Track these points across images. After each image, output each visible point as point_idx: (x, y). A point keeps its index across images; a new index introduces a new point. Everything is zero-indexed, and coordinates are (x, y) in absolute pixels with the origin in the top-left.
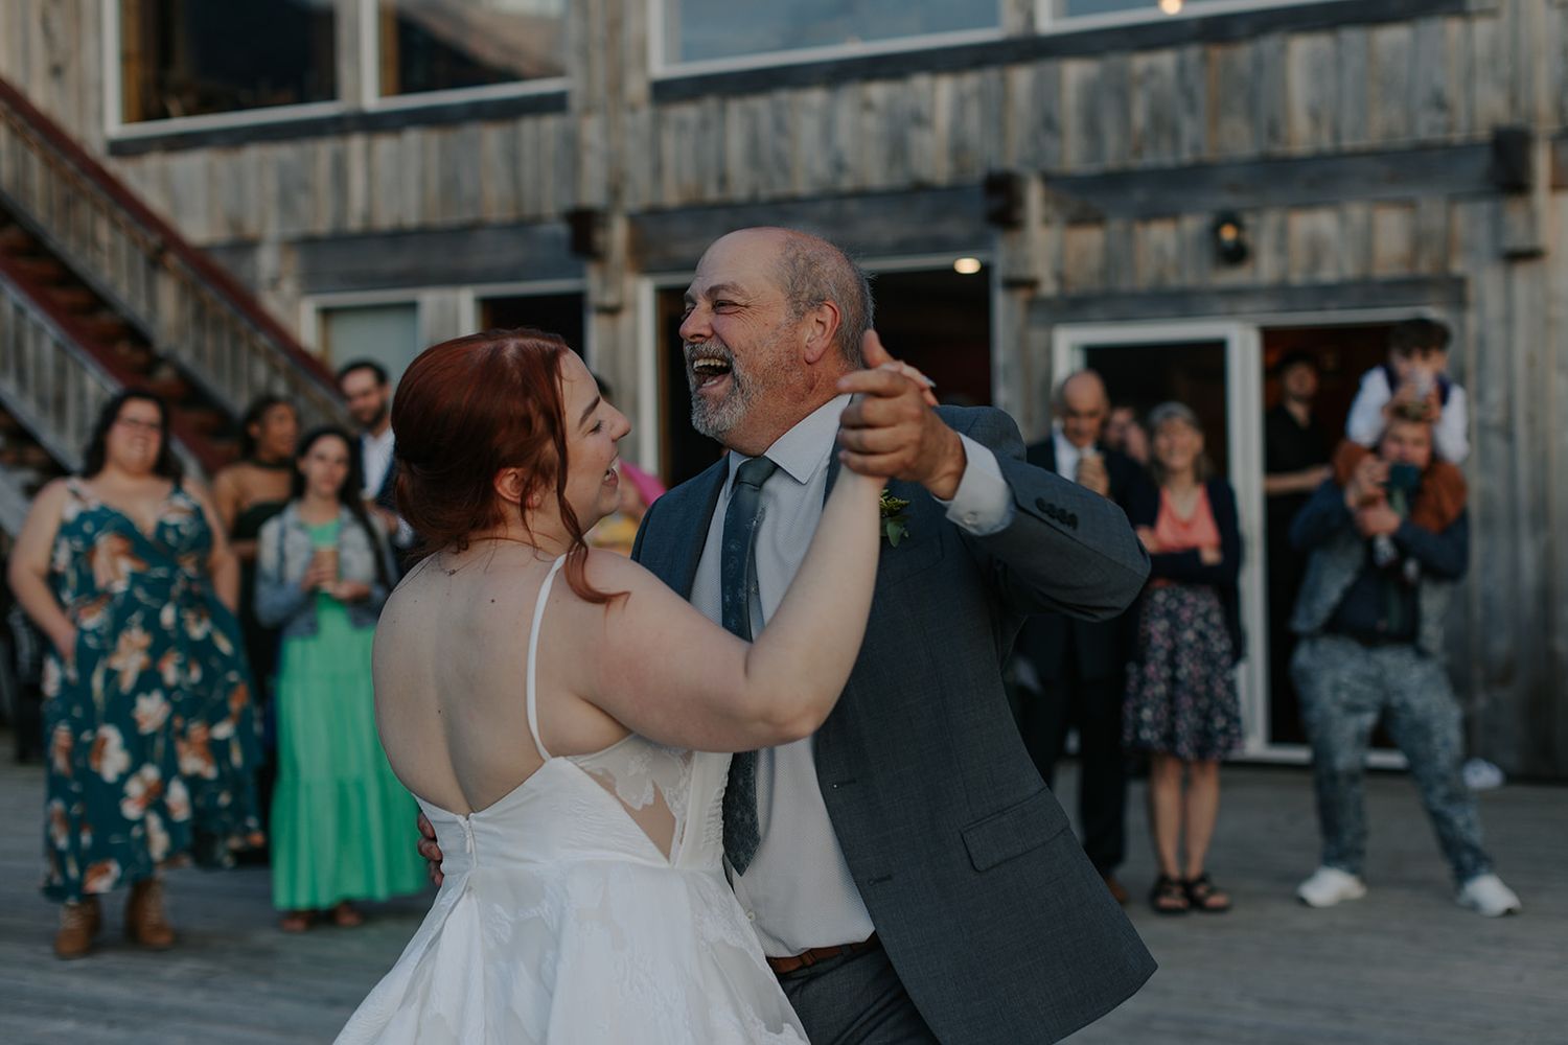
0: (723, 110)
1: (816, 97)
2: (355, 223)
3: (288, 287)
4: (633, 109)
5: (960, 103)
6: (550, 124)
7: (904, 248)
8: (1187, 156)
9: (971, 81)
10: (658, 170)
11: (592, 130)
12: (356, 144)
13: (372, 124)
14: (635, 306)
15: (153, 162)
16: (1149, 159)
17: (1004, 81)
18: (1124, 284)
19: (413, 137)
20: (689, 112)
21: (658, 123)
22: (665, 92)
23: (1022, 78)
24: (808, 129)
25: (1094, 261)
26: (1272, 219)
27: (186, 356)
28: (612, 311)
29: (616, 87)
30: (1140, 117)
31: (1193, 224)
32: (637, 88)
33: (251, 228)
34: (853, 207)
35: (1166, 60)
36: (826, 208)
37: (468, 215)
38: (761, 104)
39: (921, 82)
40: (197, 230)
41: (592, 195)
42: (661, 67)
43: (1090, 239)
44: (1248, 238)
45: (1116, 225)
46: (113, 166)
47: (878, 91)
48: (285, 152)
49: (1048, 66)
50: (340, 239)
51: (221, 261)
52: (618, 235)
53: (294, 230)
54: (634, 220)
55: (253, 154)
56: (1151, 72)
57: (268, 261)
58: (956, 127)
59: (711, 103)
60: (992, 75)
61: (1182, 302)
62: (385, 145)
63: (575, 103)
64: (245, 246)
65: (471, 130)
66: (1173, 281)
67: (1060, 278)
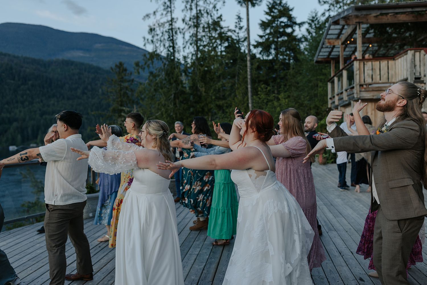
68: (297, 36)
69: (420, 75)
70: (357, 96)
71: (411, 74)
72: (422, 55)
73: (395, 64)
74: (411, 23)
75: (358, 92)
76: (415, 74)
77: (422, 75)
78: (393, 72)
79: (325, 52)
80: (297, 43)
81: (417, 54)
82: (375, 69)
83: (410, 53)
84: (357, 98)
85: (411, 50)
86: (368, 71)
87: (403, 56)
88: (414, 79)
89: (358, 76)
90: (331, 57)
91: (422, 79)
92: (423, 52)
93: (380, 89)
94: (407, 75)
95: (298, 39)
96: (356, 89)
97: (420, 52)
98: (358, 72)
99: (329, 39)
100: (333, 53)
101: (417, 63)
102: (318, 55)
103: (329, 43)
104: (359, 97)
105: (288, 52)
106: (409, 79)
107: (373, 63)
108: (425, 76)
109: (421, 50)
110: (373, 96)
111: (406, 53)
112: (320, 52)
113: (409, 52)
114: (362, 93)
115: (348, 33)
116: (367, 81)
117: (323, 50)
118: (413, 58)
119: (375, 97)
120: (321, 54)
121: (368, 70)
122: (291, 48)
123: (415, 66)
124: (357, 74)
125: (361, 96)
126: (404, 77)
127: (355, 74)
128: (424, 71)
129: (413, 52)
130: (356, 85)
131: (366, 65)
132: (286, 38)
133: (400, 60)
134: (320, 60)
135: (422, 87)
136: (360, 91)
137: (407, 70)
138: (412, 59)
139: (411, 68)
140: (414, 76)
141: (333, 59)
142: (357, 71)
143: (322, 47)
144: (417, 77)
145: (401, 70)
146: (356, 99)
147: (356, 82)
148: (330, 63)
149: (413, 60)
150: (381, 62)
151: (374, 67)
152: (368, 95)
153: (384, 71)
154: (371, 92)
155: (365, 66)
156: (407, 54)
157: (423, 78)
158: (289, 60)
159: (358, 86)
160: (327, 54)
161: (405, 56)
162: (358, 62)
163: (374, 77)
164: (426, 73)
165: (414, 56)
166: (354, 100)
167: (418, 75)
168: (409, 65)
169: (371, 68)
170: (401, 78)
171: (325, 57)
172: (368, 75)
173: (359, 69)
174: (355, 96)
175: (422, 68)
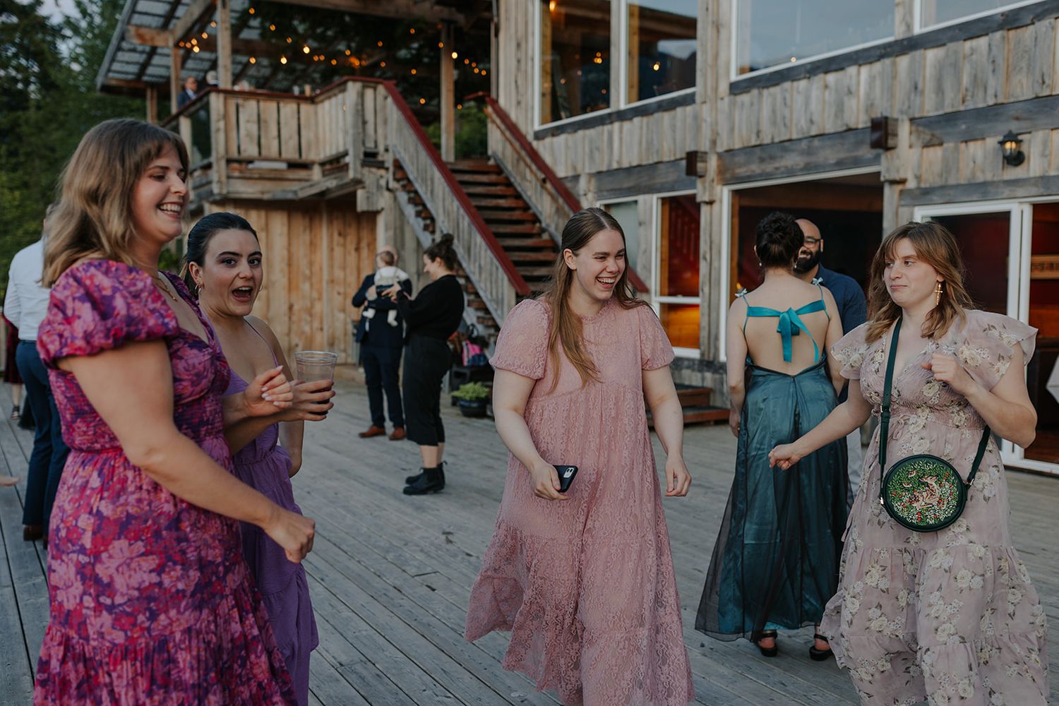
0: (760, 94)
1: (803, 84)
2: (615, 166)
3: (590, 196)
4: (722, 99)
5: (872, 79)
6: (689, 109)
7: (840, 164)
8: (991, 102)
9: (878, 66)
10: (732, 129)
11: (705, 111)
12: (616, 125)
13: (622, 116)
14: (721, 201)
15: (548, 140)
16: (970, 105)
17: (894, 64)
18: (952, 181)
19: (637, 120)
20: (745, 98)
21: (732, 105)
22: (736, 89)
23: (903, 62)
24: (799, 101)
25: (937, 168)
26: (1039, 136)
27: (552, 229)
28: (711, 203)
29: (716, 89)
30: (966, 80)
31: (992, 142)
32: (724, 88)
33: (579, 170)
34: (816, 142)
35: (983, 42)
36: (804, 145)
37: (656, 160)
38: (775, 90)
39: (852, 70)
40: (561, 172)
41: (704, 146)
42: (734, 77)
43: (935, 154)
44: (1024, 148)
45: (949, 145)
46: (535, 144)
47: (831, 78)
48: (591, 132)
49: (918, 54)
50: (610, 173)
51: (569, 185)
52: (713, 164)
53: (594, 171)
54: (720, 156)
55: (581, 133)
56: (973, 51)
57: (583, 184)
58: (868, 95)
59: (755, 92)
60: (887, 61)
61: (982, 189)
62: (627, 125)
63: (698, 99)
64: (576, 178)
65: (657, 115)
66: (980, 178)
67: (918, 178)
68: (48, 18)
69: (376, 146)
70: (221, 188)
71: (355, 141)
72: (380, 98)
73: (316, 114)
74: (351, 15)
75: (224, 179)
76: (364, 143)
77: (381, 148)
78: (312, 135)
79: (128, 63)
80: (49, 38)
81: (369, 93)
82: (266, 122)
83: (353, 88)
84: (220, 194)
85: (354, 81)
86: (249, 125)
87: (335, 95)
88: (362, 156)
89: (221, 136)
90: (145, 78)
91: (380, 158)
92: (381, 90)
93: (279, 176)
94: (345, 144)
95: (53, 28)
96: (218, 171)
97: (375, 89)
98: (222, 124)
99: (139, 26)
100: (150, 70)
101: (370, 116)
102: (109, 70)
103: (140, 37)
104: (224, 191)
105: (23, 62)
106: (351, 152)
107: (262, 104)
108: (387, 150)
109: (378, 83)
110: (263, 193)
111: (342, 87)
112: (113, 60)
113: (350, 85)
114: (232, 181)
115: (192, 14)
116: (245, 151)
117: (121, 56)
118: (360, 101)
119: (266, 197)
120: (116, 66)
121: (248, 121)
122: (32, 48)
123: (364, 123)
124: (218, 130)
125: (231, 189)
126: (337, 147)
127: (213, 126)
128: (386, 138)
129: (358, 85)
130: (218, 160)
131: (243, 106)
132: (14, 19)
133: (327, 104)
134: (113, 83)
135: (382, 177)
136: (229, 177)
137: (346, 133)
138: (357, 105)
139: (355, 126)
140: (362, 149)
141: (152, 85)
142: (218, 121)
143: (119, 49)
144: (368, 150)
145: (331, 130)
146: (218, 198)
147: (217, 152)
148: (143, 97)
149: (360, 107)
150: (282, 105)
151: (262, 116)
152: (250, 190)
153: (289, 130)
154: (258, 182)
155: (241, 109)
156: (344, 91)
157: (383, 156)
158: (27, 83)
159: (223, 163)
160: (134, 69)
161: (340, 96)
162: (221, 96)
163: (263, 141)
164: (389, 142)
165: (362, 96)
166: (211, 199)
167: (370, 145)
168: (350, 119)
169: (255, 118)
170: (331, 148)
171: (130, 77)
172: (249, 135)
173: (225, 116)
174: (216, 189)
175: (380, 131)
